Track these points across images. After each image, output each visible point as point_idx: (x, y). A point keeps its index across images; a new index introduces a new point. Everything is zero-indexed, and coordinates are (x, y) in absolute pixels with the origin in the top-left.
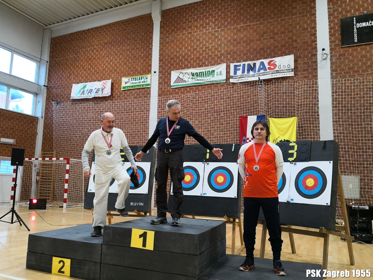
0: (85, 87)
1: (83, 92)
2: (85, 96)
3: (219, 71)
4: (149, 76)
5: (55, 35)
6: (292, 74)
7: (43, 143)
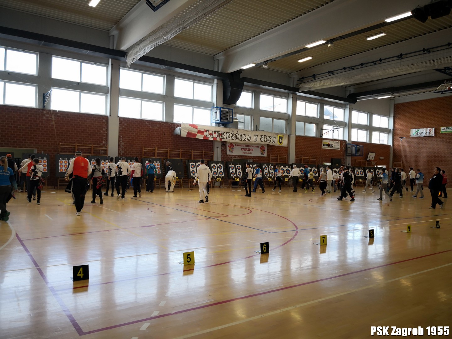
0: (418, 131)
1: (417, 133)
2: (418, 135)
5: (396, 103)
7: (393, 158)
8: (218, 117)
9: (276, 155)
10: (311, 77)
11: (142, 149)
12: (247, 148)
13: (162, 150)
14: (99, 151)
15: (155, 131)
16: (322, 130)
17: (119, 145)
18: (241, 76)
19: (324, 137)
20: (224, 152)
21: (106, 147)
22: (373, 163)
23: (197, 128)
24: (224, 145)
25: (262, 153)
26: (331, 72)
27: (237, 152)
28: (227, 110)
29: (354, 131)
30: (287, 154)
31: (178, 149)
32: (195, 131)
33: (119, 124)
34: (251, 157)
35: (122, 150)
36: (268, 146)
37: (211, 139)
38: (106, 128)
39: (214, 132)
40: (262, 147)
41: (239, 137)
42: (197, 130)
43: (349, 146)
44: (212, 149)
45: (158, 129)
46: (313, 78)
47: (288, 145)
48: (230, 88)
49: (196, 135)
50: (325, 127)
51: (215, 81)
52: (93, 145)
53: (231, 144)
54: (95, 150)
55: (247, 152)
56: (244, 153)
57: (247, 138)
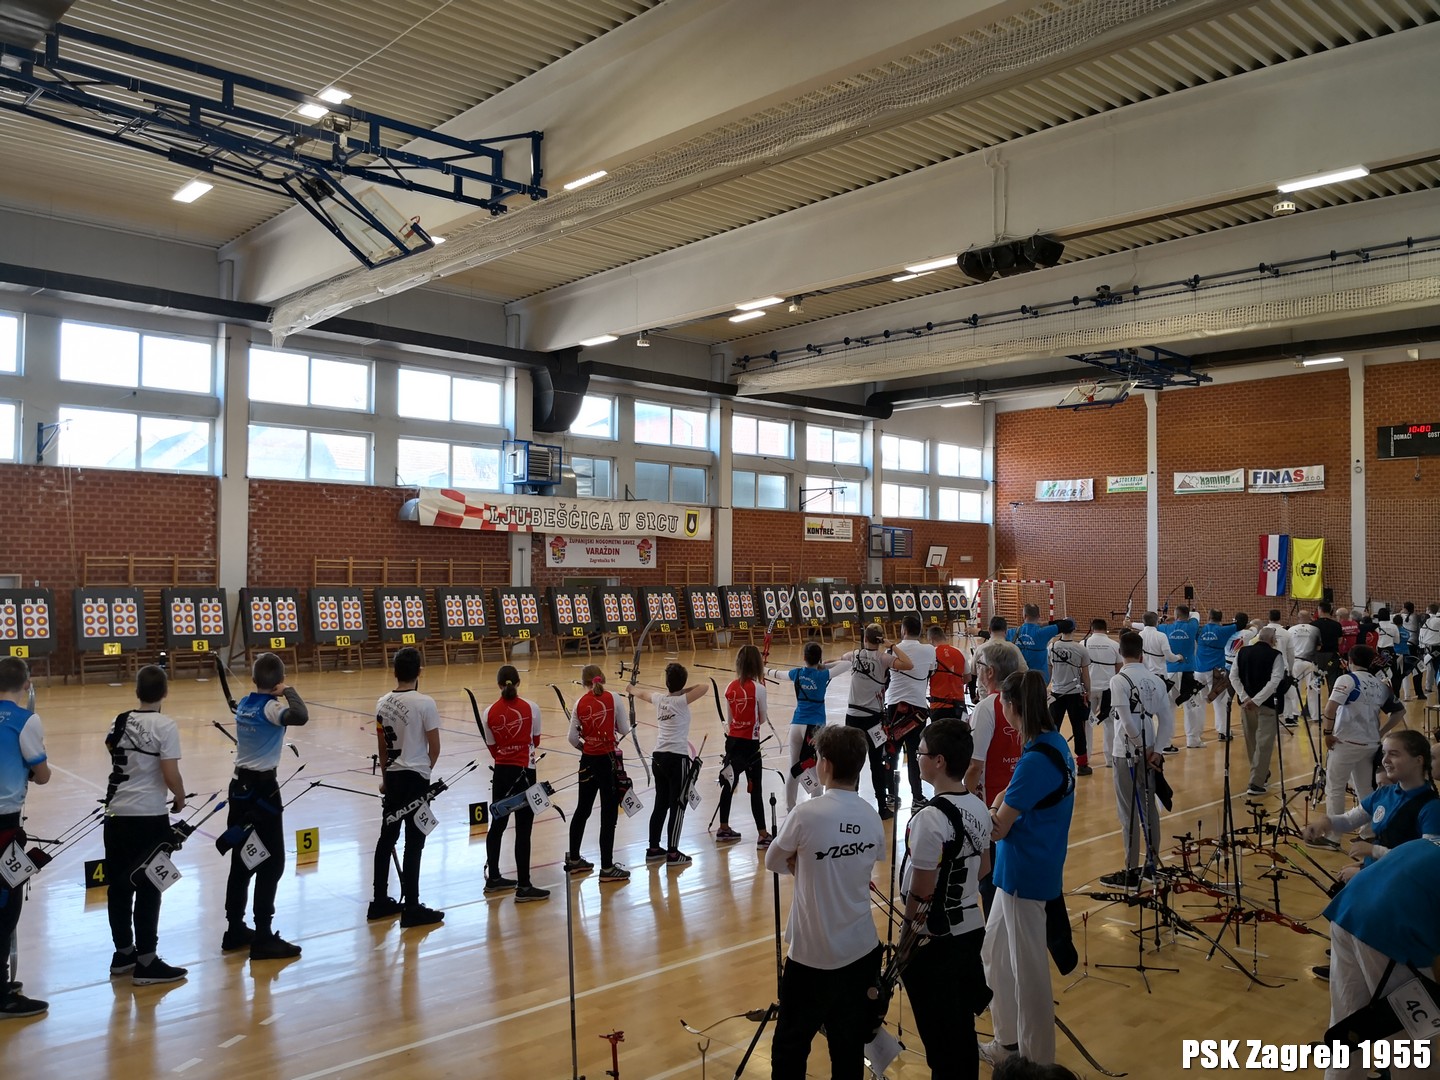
0: (1054, 486)
1: (1052, 493)
2: (1056, 498)
3: (1235, 477)
4: (1144, 477)
5: (1000, 410)
6: (1322, 487)
7: (997, 557)
8: (521, 469)
9: (682, 562)
10: (766, 357)
11: (311, 562)
12: (600, 546)
13: (366, 564)
14: (195, 572)
15: (348, 513)
16: (802, 490)
17: (249, 555)
18: (581, 358)
19: (809, 508)
20: (538, 559)
21: (214, 563)
22: (942, 575)
23: (463, 502)
24: (540, 541)
25: (645, 558)
26: (815, 347)
27: (576, 559)
28: (545, 449)
29: (888, 490)
30: (712, 558)
31: (410, 558)
32: (457, 509)
33: (250, 497)
34: (614, 570)
35: (258, 567)
36: (659, 539)
37: (502, 527)
38: (213, 510)
39: (509, 509)
40: (644, 543)
41: (580, 520)
42: (462, 507)
43: (875, 531)
44: (506, 554)
45: (354, 505)
46: (770, 362)
47: (712, 533)
48: (551, 392)
49: (460, 520)
50: (811, 482)
51: (512, 374)
52: (177, 559)
53: (559, 538)
54: (183, 571)
55: (602, 557)
56: (595, 561)
57: (600, 521)
